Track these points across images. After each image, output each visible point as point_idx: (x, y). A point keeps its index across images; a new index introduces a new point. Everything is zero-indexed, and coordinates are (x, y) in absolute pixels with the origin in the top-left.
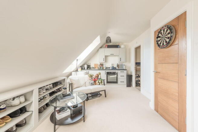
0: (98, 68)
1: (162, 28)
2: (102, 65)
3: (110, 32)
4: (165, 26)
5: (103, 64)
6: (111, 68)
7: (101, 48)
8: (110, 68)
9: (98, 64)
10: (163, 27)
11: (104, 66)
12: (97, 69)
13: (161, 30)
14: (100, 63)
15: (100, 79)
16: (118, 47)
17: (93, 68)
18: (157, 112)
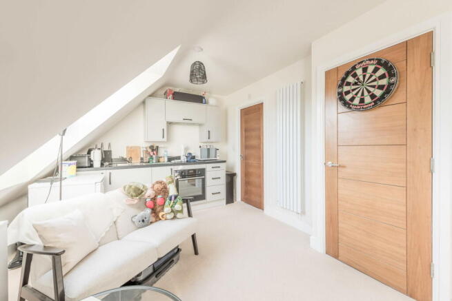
0: (142, 159)
1: (359, 63)
2: (154, 149)
3: (202, 49)
4: (370, 60)
5: (157, 147)
6: (184, 159)
7: (152, 95)
8: (179, 158)
9: (140, 148)
10: (362, 62)
11: (164, 153)
12: (136, 162)
13: (354, 68)
14: (149, 145)
15: (176, 197)
16: (202, 102)
17: (124, 160)
18: (336, 256)
